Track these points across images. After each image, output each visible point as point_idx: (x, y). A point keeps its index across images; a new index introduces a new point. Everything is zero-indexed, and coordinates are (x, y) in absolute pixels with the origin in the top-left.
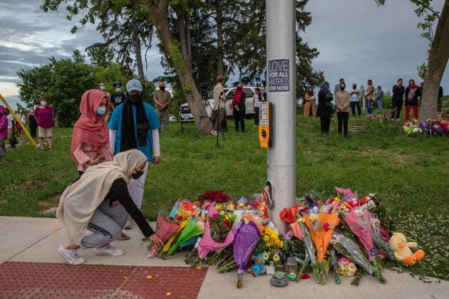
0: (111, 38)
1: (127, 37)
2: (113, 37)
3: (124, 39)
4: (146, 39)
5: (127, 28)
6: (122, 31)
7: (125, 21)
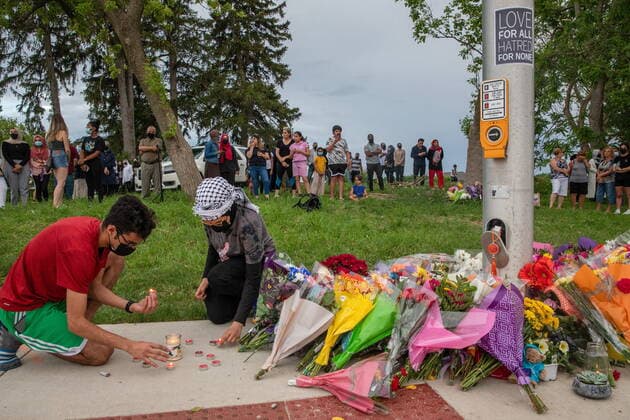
0: (9, 75)
1: (36, 76)
2: (15, 73)
3: (31, 78)
4: (66, 81)
5: (36, 64)
6: (30, 66)
7: (33, 53)
